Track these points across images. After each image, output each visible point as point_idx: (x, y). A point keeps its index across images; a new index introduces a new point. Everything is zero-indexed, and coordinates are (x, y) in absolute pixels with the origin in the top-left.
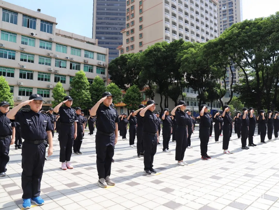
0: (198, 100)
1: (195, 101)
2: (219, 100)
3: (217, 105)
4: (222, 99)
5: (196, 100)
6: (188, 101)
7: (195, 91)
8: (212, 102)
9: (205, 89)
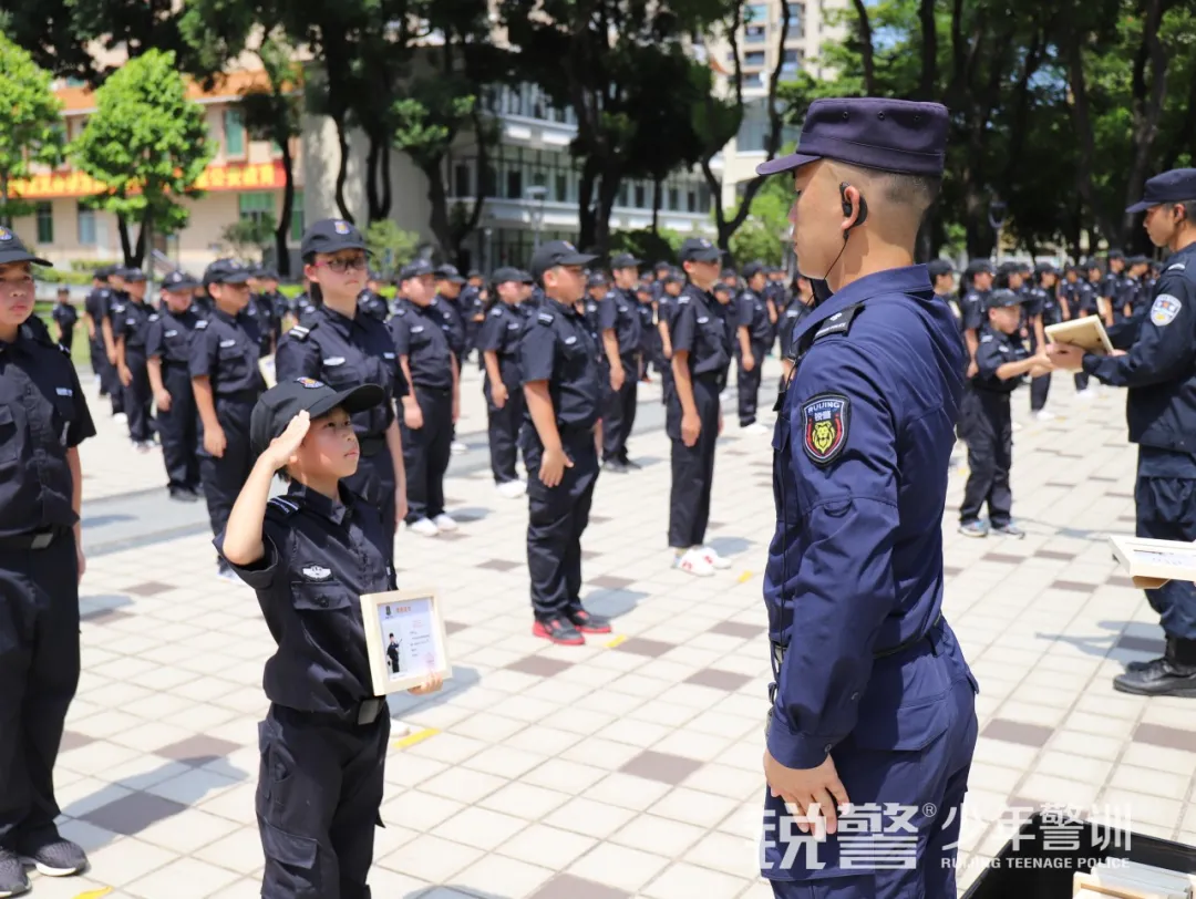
0: (574, 167)
1: (561, 172)
2: (698, 167)
3: (691, 197)
4: (714, 164)
5: (566, 161)
6: (516, 168)
7: (559, 104)
8: (659, 177)
9: (618, 92)
